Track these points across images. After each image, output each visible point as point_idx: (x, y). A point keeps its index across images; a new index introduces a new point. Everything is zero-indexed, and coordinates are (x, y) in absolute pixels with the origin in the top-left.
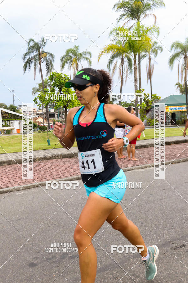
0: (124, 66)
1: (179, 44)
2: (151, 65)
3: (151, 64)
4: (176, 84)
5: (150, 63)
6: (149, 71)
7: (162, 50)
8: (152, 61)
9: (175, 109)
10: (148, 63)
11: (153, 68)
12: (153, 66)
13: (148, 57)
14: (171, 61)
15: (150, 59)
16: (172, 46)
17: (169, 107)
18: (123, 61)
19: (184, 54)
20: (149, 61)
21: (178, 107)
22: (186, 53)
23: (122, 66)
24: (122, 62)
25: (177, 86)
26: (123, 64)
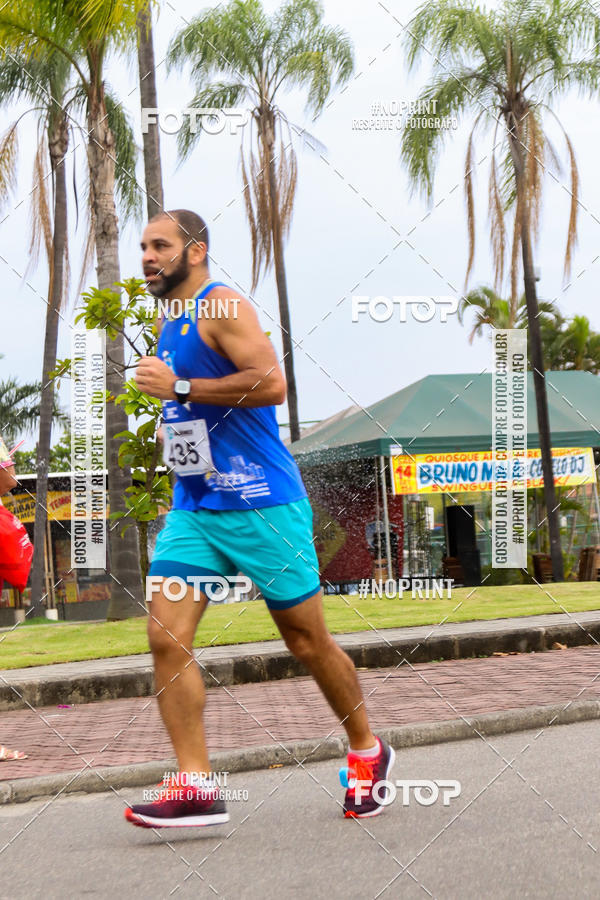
0: (68, 158)
1: (463, 15)
2: (277, 163)
3: (277, 152)
4: (472, 300)
5: (268, 147)
6: (262, 204)
7: (348, 66)
8: (283, 135)
9: (462, 473)
10: (253, 145)
11: (294, 182)
12: (293, 164)
13: (248, 104)
14: (420, 142)
15: (266, 117)
16: (419, 30)
17: (419, 461)
18: (64, 127)
19: (505, 84)
20: (262, 132)
21: (480, 464)
22: (516, 77)
23: (54, 157)
24: (51, 134)
25: (474, 311)
26: (64, 143)
